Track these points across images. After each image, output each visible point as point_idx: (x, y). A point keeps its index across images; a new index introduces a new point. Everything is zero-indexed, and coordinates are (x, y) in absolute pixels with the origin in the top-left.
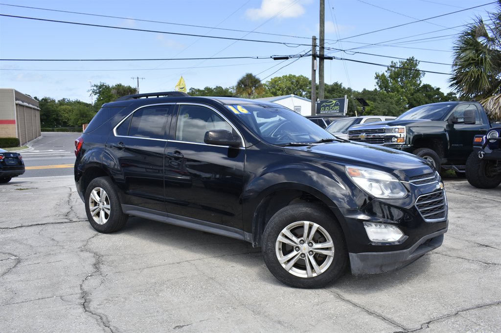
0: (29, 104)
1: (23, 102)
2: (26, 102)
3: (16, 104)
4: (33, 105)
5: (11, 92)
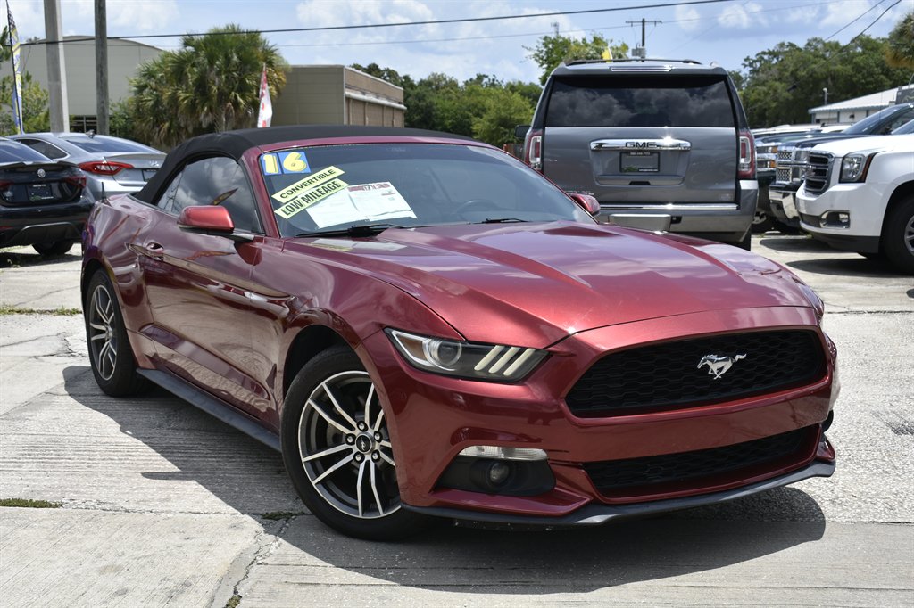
0: (378, 97)
1: (364, 94)
2: (372, 93)
3: (349, 99)
4: (388, 98)
5: (337, 71)
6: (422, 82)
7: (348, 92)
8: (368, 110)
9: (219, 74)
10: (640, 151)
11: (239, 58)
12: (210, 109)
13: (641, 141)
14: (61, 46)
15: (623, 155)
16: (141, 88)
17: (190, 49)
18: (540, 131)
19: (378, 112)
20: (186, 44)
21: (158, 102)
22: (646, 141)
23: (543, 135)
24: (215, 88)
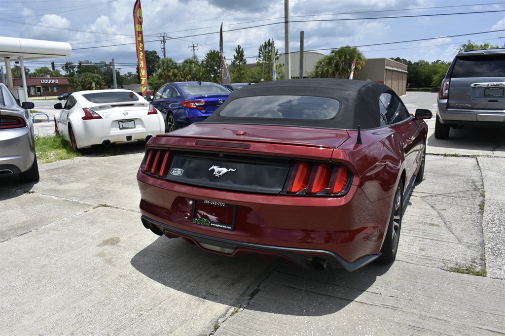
0: (397, 69)
1: (393, 68)
2: (395, 67)
3: (386, 69)
4: (402, 69)
5: (383, 60)
6: (415, 63)
7: (386, 67)
8: (394, 73)
9: (342, 62)
10: (494, 87)
11: (350, 56)
12: (339, 74)
13: (495, 83)
14: (289, 54)
15: (487, 89)
16: (317, 67)
17: (333, 54)
18: (449, 79)
19: (398, 74)
20: (332, 52)
21: (322, 72)
22: (498, 83)
23: (450, 82)
24: (341, 67)
